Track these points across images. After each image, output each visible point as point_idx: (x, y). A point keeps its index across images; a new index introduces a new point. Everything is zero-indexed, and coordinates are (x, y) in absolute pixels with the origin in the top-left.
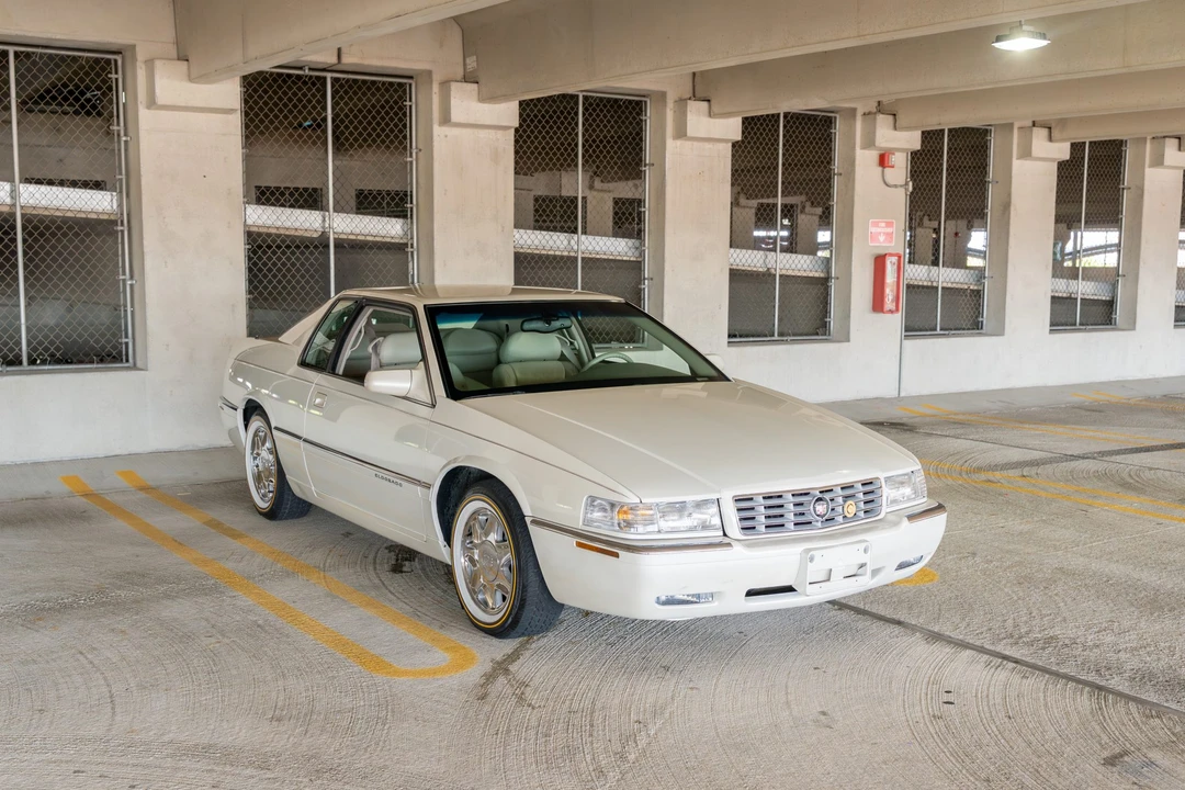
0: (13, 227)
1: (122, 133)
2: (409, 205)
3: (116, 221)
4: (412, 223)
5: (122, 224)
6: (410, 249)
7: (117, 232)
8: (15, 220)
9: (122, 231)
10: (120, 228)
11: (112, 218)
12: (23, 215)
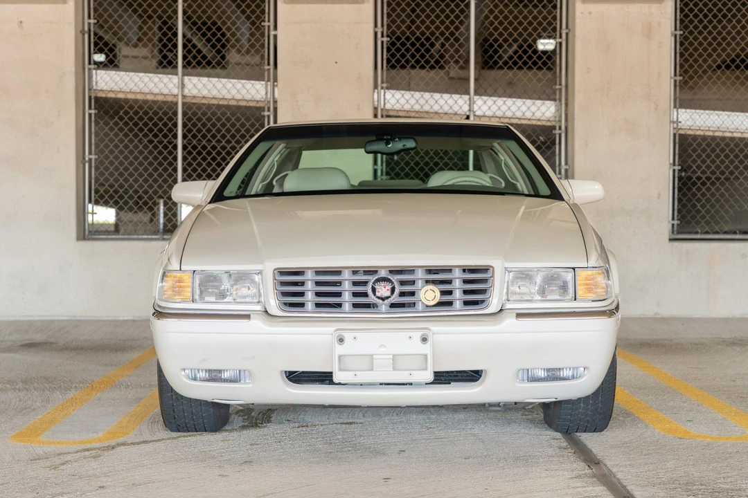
0: (175, 114)
1: (272, 27)
2: (557, 87)
3: (264, 108)
4: (561, 104)
5: (269, 110)
6: (557, 132)
7: (264, 116)
8: (177, 108)
9: (269, 116)
10: (266, 113)
11: (261, 105)
12: (184, 104)
